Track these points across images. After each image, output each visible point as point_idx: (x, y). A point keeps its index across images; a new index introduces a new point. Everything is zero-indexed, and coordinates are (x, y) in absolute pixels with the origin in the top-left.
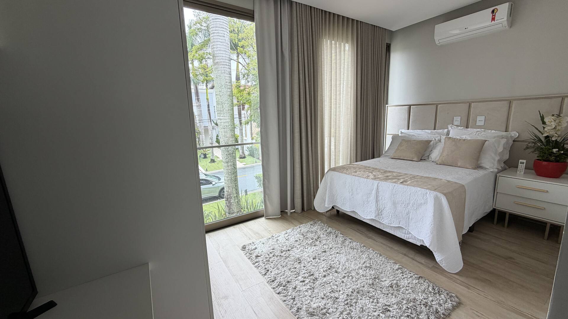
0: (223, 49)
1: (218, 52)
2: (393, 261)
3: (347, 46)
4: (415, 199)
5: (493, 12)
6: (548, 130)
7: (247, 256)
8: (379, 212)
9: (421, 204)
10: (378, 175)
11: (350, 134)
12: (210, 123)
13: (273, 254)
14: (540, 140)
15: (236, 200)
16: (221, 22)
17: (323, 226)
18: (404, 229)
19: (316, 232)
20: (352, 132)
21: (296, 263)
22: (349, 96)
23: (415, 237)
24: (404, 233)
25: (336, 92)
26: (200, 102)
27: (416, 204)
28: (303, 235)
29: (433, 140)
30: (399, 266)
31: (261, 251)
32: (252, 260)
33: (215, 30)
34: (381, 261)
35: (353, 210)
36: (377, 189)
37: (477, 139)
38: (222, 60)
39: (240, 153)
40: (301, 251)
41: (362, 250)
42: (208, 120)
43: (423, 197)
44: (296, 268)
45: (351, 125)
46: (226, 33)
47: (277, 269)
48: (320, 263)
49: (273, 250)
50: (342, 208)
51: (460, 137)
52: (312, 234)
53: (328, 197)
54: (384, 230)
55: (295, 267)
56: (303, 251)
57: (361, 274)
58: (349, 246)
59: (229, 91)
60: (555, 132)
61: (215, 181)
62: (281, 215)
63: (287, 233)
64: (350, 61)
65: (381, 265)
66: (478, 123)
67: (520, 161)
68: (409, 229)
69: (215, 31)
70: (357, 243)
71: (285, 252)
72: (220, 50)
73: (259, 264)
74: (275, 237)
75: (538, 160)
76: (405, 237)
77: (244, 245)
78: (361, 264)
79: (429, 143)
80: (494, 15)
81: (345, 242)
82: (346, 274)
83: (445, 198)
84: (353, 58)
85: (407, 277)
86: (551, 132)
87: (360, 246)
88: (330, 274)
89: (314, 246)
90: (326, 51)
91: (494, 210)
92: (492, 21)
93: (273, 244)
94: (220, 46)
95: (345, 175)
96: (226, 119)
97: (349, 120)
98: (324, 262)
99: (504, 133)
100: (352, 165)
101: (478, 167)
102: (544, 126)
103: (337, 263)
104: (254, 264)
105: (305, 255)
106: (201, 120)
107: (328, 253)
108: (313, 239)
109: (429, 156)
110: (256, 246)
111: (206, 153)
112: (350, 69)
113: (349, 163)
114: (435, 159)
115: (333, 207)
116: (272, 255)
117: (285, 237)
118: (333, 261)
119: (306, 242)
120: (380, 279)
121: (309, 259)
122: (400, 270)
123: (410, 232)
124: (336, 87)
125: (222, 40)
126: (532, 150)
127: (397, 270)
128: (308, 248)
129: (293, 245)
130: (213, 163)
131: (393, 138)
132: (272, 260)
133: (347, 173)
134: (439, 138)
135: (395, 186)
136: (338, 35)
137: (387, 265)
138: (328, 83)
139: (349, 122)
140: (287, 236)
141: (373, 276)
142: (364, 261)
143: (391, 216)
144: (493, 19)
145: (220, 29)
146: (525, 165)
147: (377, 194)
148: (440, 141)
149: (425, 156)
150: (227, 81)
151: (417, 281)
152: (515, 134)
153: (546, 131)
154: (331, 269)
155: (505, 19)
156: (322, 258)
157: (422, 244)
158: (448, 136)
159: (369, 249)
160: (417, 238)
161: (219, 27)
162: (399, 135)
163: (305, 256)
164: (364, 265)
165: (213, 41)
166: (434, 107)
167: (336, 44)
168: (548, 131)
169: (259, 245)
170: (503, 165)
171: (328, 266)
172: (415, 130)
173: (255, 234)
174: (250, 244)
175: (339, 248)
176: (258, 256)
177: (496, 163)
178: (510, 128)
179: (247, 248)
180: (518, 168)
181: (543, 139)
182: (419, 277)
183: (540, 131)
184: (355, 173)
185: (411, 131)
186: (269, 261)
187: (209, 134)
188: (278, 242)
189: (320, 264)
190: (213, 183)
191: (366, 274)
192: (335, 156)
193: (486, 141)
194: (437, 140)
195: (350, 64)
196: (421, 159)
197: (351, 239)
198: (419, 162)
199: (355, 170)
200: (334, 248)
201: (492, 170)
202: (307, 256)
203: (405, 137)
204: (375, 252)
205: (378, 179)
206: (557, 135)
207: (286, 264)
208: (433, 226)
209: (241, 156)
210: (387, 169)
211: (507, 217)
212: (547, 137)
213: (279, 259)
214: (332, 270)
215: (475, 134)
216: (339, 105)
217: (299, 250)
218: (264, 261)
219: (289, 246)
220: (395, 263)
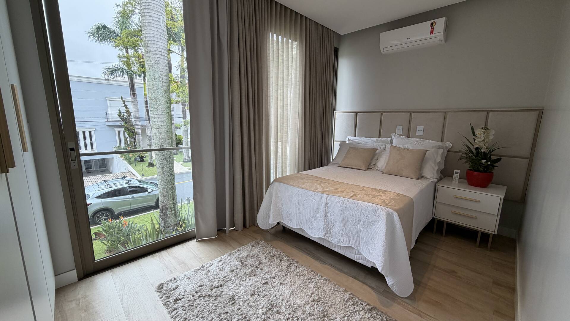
0: (157, 35)
1: (151, 38)
2: (343, 289)
3: (295, 43)
4: (366, 216)
5: (432, 25)
6: (479, 142)
7: (162, 301)
8: (328, 230)
9: (372, 222)
10: (328, 187)
11: (298, 139)
12: (148, 122)
13: (199, 294)
14: (471, 151)
15: (173, 212)
16: (155, 4)
17: (266, 247)
18: (354, 249)
19: (258, 256)
20: (300, 137)
21: (228, 305)
22: (297, 98)
23: (365, 258)
24: (354, 253)
25: (283, 93)
26: (136, 98)
27: (367, 221)
28: (242, 261)
29: (379, 148)
30: (349, 294)
31: (184, 290)
32: (168, 306)
33: (148, 12)
34: (330, 290)
35: (300, 227)
36: (326, 204)
37: (418, 148)
38: (156, 49)
39: (185, 156)
40: (237, 285)
41: (310, 276)
42: (146, 118)
43: (375, 214)
44: (227, 313)
45: (299, 130)
46: (162, 18)
47: (202, 317)
48: (259, 300)
49: (201, 288)
50: (288, 225)
51: (403, 146)
52: (253, 260)
53: (273, 212)
54: (333, 249)
55: (226, 311)
56: (239, 285)
57: (307, 312)
58: (295, 273)
59: (165, 86)
60: (484, 144)
61: (151, 188)
62: (218, 234)
63: (221, 261)
64: (299, 60)
65: (331, 295)
66: (418, 133)
67: (455, 171)
68: (359, 249)
69: (147, 14)
70: (304, 267)
71: (215, 289)
72: (153, 36)
73: (177, 313)
74: (205, 267)
75: (469, 170)
76: (356, 257)
77: (162, 284)
78: (308, 297)
79: (376, 151)
80: (432, 28)
81: (291, 266)
82: (290, 314)
83: (397, 215)
84: (301, 57)
85: (358, 309)
86: (480, 144)
87: (307, 271)
88: (271, 316)
89: (254, 276)
90: (272, 45)
91: (433, 219)
92: (431, 34)
93: (201, 277)
94: (153, 32)
95: (292, 187)
96: (161, 118)
97: (297, 125)
98: (264, 298)
99: (440, 144)
100: (300, 175)
101: (421, 177)
102: (474, 137)
103: (280, 298)
104: (170, 313)
105: (242, 290)
106: (138, 118)
107: (270, 285)
108: (253, 266)
109: (375, 164)
110: (178, 283)
111: (143, 155)
112: (298, 69)
113: (296, 172)
114: (382, 167)
115: (278, 223)
116: (198, 296)
117: (218, 266)
118: (275, 296)
119: (245, 271)
120: (329, 316)
121: (245, 297)
122: (351, 301)
123: (360, 253)
124: (283, 87)
125: (156, 25)
126: (465, 161)
127: (348, 301)
128: (246, 280)
129: (227, 277)
130: (152, 168)
131: (341, 145)
132: (197, 303)
133: (294, 184)
134: (384, 146)
135: (345, 200)
136: (285, 30)
137: (337, 295)
138: (274, 82)
139: (297, 127)
140: (221, 264)
141: (322, 313)
142: (311, 292)
143: (340, 235)
144: (432, 32)
145: (153, 12)
146: (459, 175)
147: (326, 209)
148: (385, 150)
149: (371, 164)
150: (163, 73)
151: (370, 314)
152: (449, 145)
153: (476, 143)
154: (272, 309)
155: (442, 33)
156: (262, 294)
157: (373, 266)
158: (392, 144)
159: (317, 274)
160: (367, 259)
161: (153, 10)
162: (347, 142)
163: (242, 292)
164: (311, 299)
165: (145, 25)
166: (379, 114)
167: (283, 39)
168: (477, 143)
169: (183, 282)
170: (440, 175)
171: (268, 305)
172: (361, 138)
173: (180, 265)
174: (171, 281)
175: (284, 276)
176: (178, 300)
177: (435, 172)
178: (445, 140)
179: (164, 288)
180: (453, 178)
181: (474, 150)
182: (372, 309)
183: (471, 143)
184: (302, 185)
185: (358, 138)
186: (192, 306)
187: (147, 135)
188: (209, 274)
189: (259, 302)
190: (149, 191)
191: (313, 311)
192: (282, 163)
193: (427, 151)
194: (382, 148)
195: (298, 64)
196: (368, 168)
197: (297, 262)
198: (366, 171)
199: (302, 181)
200: (277, 277)
201: (432, 181)
202: (244, 292)
203: (352, 144)
204: (323, 278)
205: (327, 193)
206: (485, 147)
207: (214, 308)
208: (385, 247)
209: (186, 160)
210: (336, 179)
211: (445, 225)
212: (477, 149)
213: (206, 301)
214: (273, 311)
215: (416, 144)
216: (286, 108)
217: (235, 285)
218: (186, 306)
219: (222, 279)
220: (345, 291)
